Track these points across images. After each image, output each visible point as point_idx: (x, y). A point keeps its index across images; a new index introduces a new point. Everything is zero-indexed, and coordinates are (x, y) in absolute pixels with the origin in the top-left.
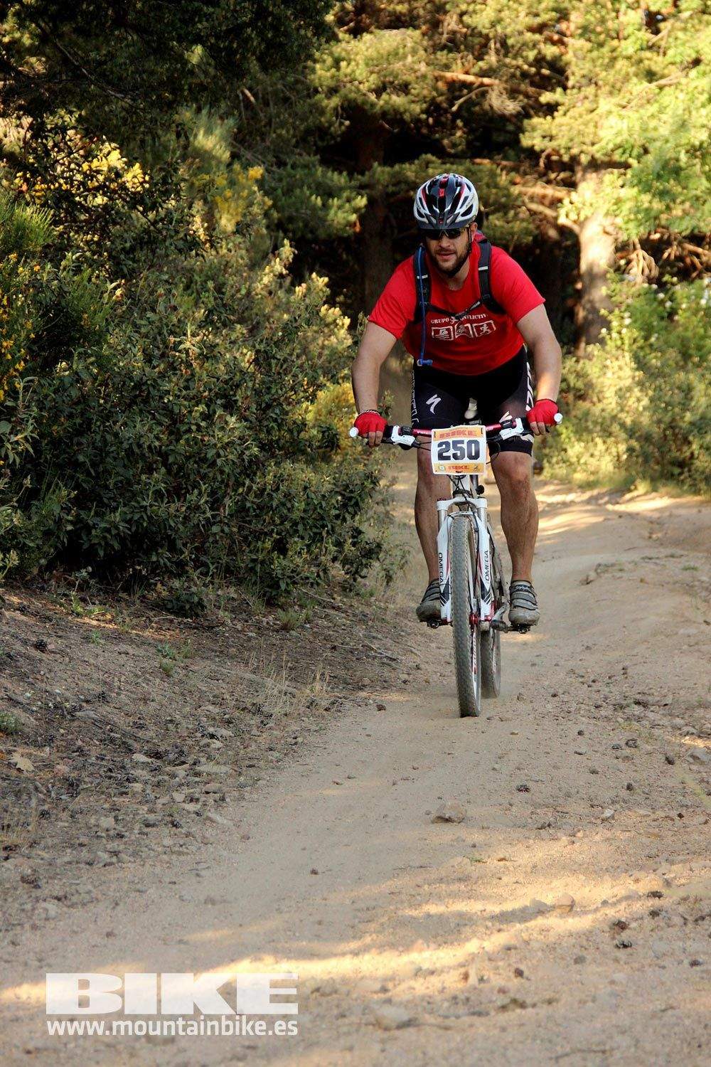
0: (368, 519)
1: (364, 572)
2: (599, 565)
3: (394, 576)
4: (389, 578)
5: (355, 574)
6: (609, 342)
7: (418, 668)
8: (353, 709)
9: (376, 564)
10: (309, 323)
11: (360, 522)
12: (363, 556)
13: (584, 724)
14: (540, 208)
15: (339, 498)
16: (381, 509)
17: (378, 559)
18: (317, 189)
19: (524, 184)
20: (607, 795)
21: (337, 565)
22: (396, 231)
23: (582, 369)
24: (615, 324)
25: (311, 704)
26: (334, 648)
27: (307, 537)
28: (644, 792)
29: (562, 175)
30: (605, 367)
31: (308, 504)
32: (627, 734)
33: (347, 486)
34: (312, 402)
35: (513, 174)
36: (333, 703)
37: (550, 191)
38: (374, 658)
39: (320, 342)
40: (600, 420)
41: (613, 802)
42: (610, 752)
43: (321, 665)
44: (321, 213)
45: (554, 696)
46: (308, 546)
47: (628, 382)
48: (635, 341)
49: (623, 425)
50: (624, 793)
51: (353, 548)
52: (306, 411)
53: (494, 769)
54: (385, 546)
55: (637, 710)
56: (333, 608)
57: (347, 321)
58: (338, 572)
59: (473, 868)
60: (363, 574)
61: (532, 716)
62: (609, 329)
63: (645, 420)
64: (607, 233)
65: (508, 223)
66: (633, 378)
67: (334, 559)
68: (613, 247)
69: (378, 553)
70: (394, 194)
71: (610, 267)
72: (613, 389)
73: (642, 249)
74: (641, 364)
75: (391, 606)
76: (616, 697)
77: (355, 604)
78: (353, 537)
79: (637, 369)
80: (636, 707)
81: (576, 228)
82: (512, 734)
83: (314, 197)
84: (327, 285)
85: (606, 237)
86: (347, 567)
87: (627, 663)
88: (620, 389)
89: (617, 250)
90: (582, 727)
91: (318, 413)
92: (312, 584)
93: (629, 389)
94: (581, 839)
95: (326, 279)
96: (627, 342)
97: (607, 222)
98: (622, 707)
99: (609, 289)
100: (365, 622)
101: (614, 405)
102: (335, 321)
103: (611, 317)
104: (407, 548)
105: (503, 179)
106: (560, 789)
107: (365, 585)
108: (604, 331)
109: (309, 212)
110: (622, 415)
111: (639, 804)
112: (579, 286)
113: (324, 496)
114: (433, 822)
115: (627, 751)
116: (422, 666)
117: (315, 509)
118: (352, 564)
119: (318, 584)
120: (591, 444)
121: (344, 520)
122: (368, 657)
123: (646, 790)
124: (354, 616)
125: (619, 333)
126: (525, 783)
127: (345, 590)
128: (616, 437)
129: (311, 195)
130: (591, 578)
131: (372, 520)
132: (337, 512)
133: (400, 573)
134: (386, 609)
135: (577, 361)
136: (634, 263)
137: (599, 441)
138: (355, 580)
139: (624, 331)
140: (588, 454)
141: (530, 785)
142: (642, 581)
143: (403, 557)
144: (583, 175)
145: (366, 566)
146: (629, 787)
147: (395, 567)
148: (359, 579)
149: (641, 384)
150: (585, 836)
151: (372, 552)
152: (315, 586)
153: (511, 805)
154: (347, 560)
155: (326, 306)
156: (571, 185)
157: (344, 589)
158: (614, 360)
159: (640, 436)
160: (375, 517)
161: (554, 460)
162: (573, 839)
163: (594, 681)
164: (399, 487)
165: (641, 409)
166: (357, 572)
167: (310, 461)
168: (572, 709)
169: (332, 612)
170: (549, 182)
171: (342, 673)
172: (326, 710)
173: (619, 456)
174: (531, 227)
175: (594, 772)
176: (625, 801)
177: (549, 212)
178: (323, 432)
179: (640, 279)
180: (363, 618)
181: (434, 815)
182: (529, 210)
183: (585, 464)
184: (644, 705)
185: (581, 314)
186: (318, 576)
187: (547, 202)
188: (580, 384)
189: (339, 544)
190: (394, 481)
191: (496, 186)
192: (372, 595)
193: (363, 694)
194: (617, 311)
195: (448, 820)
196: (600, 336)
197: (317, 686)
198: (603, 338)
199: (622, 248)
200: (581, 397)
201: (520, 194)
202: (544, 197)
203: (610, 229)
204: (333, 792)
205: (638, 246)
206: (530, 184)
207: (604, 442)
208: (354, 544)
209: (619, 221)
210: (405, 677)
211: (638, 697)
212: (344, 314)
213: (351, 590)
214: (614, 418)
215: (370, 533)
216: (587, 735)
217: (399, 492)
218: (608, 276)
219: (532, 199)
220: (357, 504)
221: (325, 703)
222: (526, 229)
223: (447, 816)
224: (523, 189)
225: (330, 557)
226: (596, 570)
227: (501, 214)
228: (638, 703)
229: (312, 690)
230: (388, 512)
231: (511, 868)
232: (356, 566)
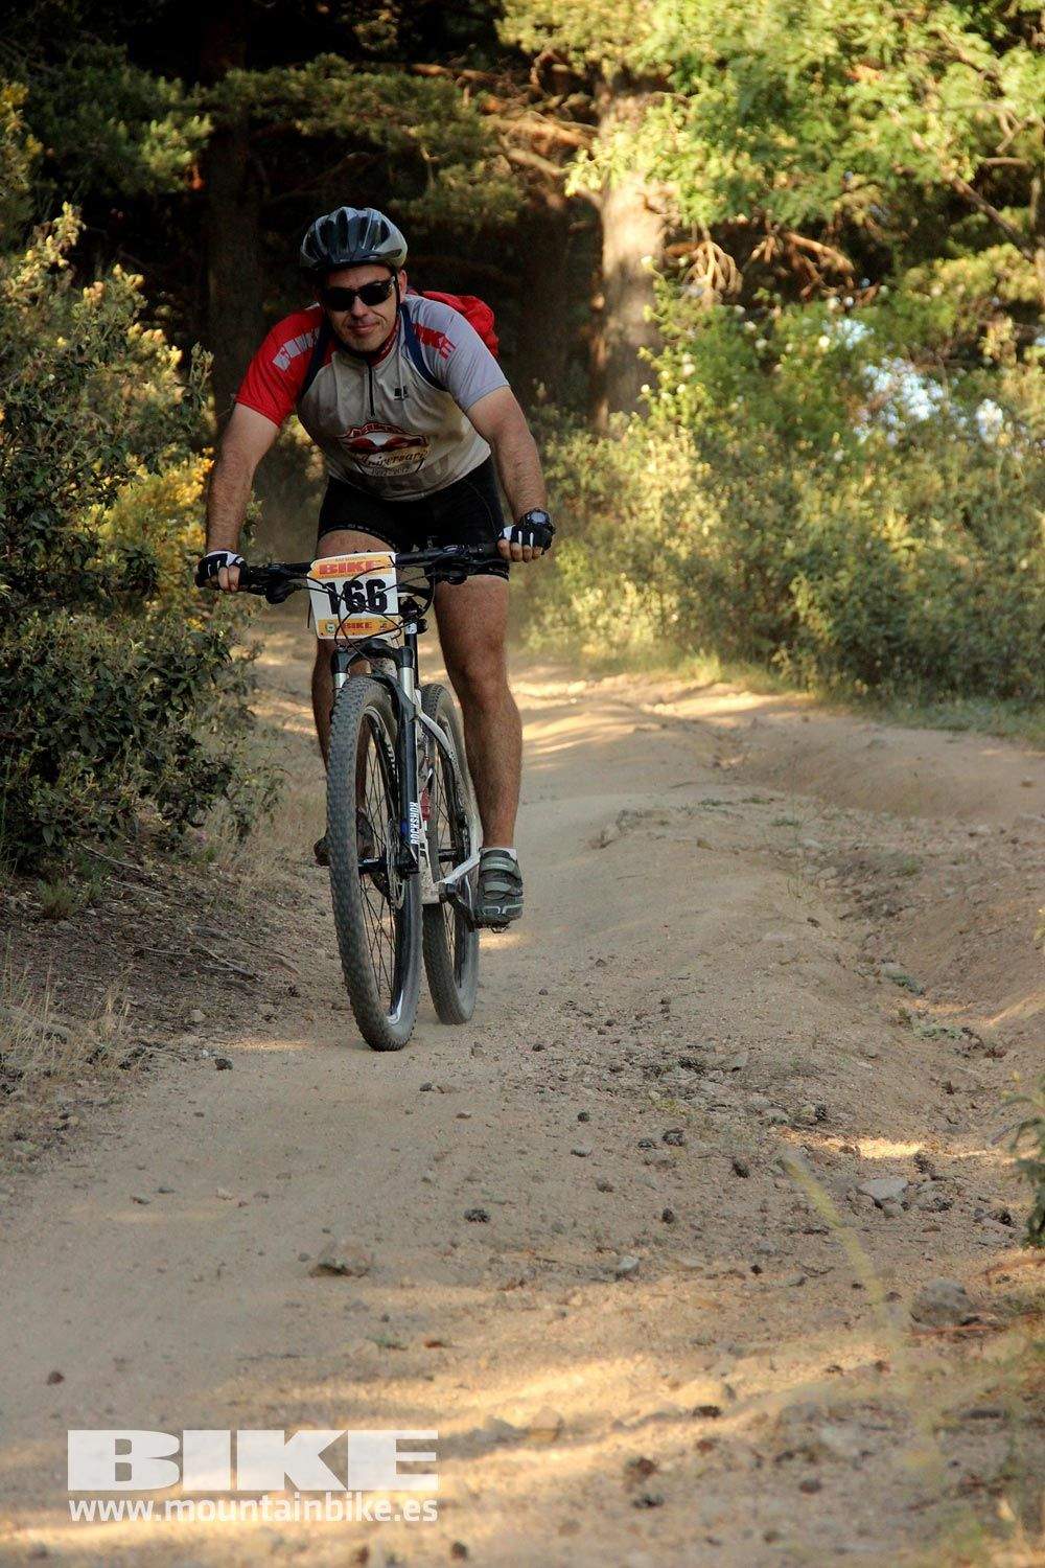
0: (209, 720)
1: (199, 816)
2: (625, 813)
3: (253, 825)
4: (244, 829)
5: (182, 818)
6: (655, 409)
7: (293, 993)
8: (172, 1067)
9: (221, 803)
10: (106, 358)
11: (194, 725)
12: (197, 788)
13: (590, 1099)
14: (533, 159)
15: (156, 680)
16: (232, 701)
17: (224, 793)
18: (121, 108)
19: (503, 114)
20: (628, 1231)
21: (149, 801)
22: (267, 191)
23: (603, 455)
24: (665, 375)
25: (96, 1056)
26: (140, 954)
27: (94, 750)
28: (692, 1226)
29: (574, 99)
30: (648, 453)
31: (98, 690)
32: (667, 1120)
33: (170, 660)
34: (109, 504)
35: (483, 94)
36: (136, 1055)
37: (550, 129)
38: (213, 973)
39: (126, 391)
40: (632, 550)
41: (638, 1244)
42: (633, 1152)
43: (117, 985)
44: (127, 149)
45: (538, 1048)
46: (98, 767)
47: (685, 482)
48: (700, 406)
49: (672, 560)
50: (658, 1228)
51: (179, 774)
52: (99, 521)
53: (425, 1180)
54: (238, 770)
55: (685, 1077)
56: (141, 880)
57: (176, 355)
58: (150, 815)
59: (383, 1358)
60: (196, 819)
61: (495, 1087)
62: (656, 386)
63: (713, 551)
64: (651, 209)
65: (473, 183)
66: (694, 475)
67: (144, 792)
68: (661, 236)
69: (224, 783)
70: (266, 122)
71: (657, 268)
72: (657, 494)
73: (715, 240)
74: (707, 448)
75: (248, 879)
76: (648, 1051)
77: (180, 873)
78: (181, 752)
79: (701, 459)
80: (683, 1072)
81: (596, 199)
82: (461, 1116)
83: (112, 121)
84: (141, 289)
85: (647, 215)
86: (167, 805)
87: (669, 993)
88: (670, 495)
89: (668, 240)
90: (587, 1107)
91: (121, 521)
92: (102, 836)
93: (685, 495)
94: (577, 1308)
95: (139, 278)
96: (685, 410)
97: (653, 190)
98: (658, 1072)
99: (656, 310)
100: (199, 909)
101: (658, 523)
102: (154, 352)
103: (657, 363)
104: (278, 774)
105: (465, 103)
106: (543, 1219)
107: (199, 840)
108: (645, 388)
109: (104, 147)
110: (673, 543)
111: (684, 1248)
112: (600, 302)
113: (128, 676)
114: (312, 1275)
115: (665, 1152)
116: (300, 990)
117: (112, 699)
118: (176, 800)
119: (114, 837)
120: (615, 593)
121: (164, 720)
122: (201, 970)
123: (697, 1223)
124: (179, 895)
125: (674, 392)
126: (481, 1206)
127: (162, 849)
128: (660, 581)
129: (107, 117)
130: (608, 837)
131: (214, 721)
132: (152, 705)
133: (264, 820)
134: (236, 885)
135: (594, 442)
136: (699, 266)
137: (630, 587)
138: (181, 830)
139: (682, 388)
140: (608, 612)
141: (489, 1209)
142: (700, 843)
143: (271, 789)
144: (610, 102)
145: (202, 805)
146: (667, 1217)
147: (255, 808)
148: (190, 829)
149: (706, 486)
150: (586, 1303)
151: (215, 779)
152: (108, 840)
153: (455, 1246)
154: (168, 794)
155: (137, 326)
156: (588, 118)
157: (161, 845)
158: (659, 440)
159: (702, 582)
160: (222, 715)
161: (548, 619)
162: (565, 1308)
163: (609, 1024)
164: (267, 660)
165: (706, 531)
166: (185, 815)
167: (104, 611)
168: (569, 1074)
169: (137, 887)
170: (546, 112)
171: (155, 999)
172: (122, 1066)
173: (664, 617)
174: (517, 192)
175: (605, 1188)
176: (658, 1242)
177: (551, 169)
178: (130, 560)
179: (709, 293)
180: (195, 900)
181: (315, 1260)
182: (511, 162)
183: (607, 627)
184: (699, 1069)
185: (603, 354)
186: (114, 821)
187: (543, 147)
188: (598, 483)
189: (153, 764)
190: (257, 649)
191: (453, 117)
192: (211, 858)
193: (190, 1039)
194: (667, 353)
195: (340, 1272)
196: (640, 398)
197: (109, 1022)
198: (646, 402)
199: (678, 237)
200: (599, 506)
201: (497, 133)
202: (539, 137)
203: (656, 202)
204: (135, 1216)
205: (706, 234)
206: (516, 114)
207: (639, 590)
208: (181, 766)
209: (673, 187)
210: (270, 1008)
211: (687, 1053)
212: (171, 341)
213: (173, 849)
214: (659, 546)
215: (212, 745)
216: (594, 1121)
217: (265, 670)
218: (656, 284)
219: (516, 140)
220: (187, 691)
221: (121, 1055)
222: (507, 196)
223: (338, 1264)
224: (502, 123)
225: (134, 787)
226: (618, 823)
227: (461, 167)
228: (686, 1065)
229: (98, 1031)
230: (244, 707)
231: (452, 1361)
232: (184, 806)
